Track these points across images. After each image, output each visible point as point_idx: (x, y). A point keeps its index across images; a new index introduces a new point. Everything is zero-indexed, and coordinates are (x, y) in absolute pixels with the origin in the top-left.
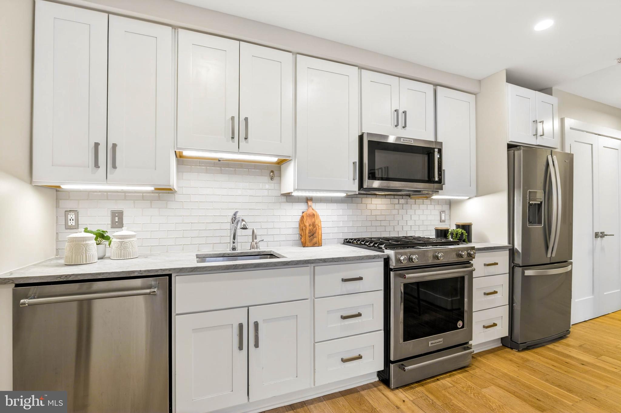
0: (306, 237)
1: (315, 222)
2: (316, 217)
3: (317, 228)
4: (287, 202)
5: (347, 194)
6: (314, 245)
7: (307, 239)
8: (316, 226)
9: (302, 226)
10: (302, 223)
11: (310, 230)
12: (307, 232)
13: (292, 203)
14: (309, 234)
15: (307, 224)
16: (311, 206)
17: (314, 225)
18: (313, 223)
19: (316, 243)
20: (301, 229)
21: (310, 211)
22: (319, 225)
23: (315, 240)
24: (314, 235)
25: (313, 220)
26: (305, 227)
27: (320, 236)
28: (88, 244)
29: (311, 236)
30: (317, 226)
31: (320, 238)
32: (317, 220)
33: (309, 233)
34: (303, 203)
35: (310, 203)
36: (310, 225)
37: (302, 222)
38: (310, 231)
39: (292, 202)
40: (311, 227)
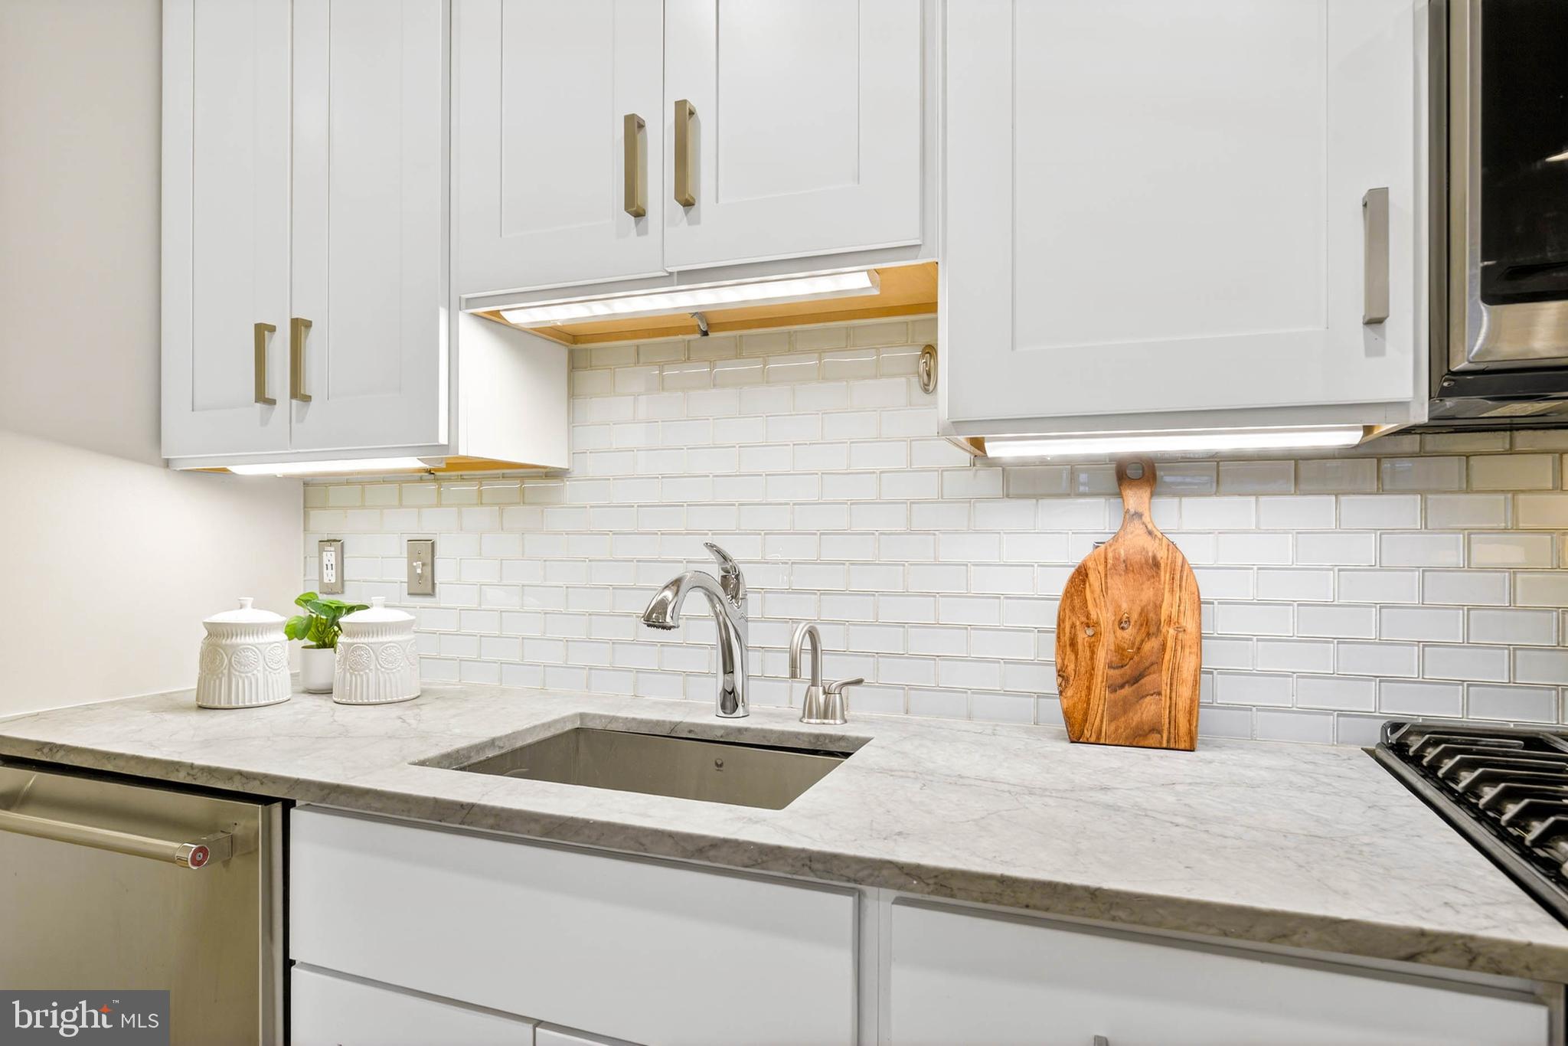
0: (1089, 688)
1: (1158, 607)
2: (1164, 576)
3: (1170, 643)
4: (1008, 496)
5: (1368, 430)
6: (1139, 738)
7: (1094, 702)
8: (1159, 630)
9: (1073, 626)
10: (1073, 610)
11: (1120, 650)
12: (1102, 656)
13: (1034, 501)
14: (1112, 672)
15: (1105, 616)
16: (1138, 515)
17: (1149, 623)
18: (1143, 612)
19: (1155, 729)
20: (1066, 638)
21: (1136, 542)
22: (1189, 624)
23: (1148, 710)
24: (1143, 681)
25: (1148, 594)
26: (1090, 632)
27: (1185, 692)
28: (238, 645)
29: (1122, 686)
30: (1172, 631)
31: (1183, 703)
32: (1172, 591)
33: (1110, 667)
34: (1102, 500)
35: (1135, 498)
36: (1120, 622)
37: (1077, 602)
38: (1122, 657)
39: (1038, 497)
40: (1129, 633)
